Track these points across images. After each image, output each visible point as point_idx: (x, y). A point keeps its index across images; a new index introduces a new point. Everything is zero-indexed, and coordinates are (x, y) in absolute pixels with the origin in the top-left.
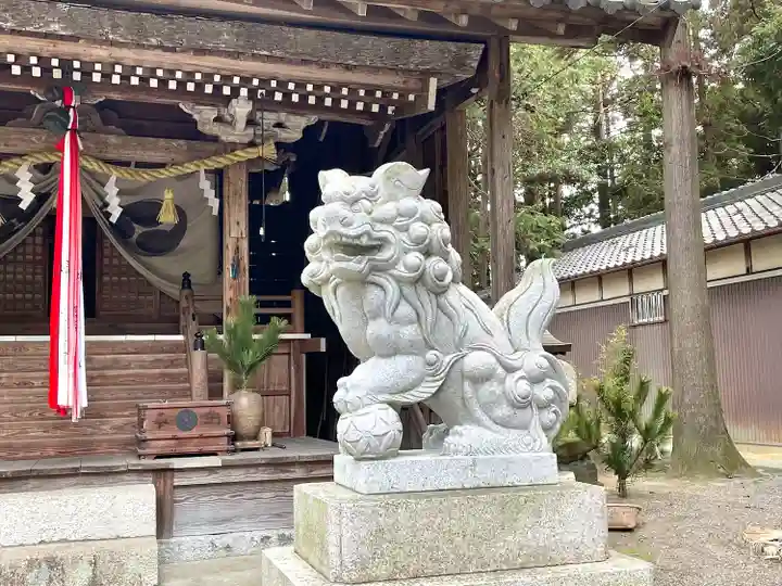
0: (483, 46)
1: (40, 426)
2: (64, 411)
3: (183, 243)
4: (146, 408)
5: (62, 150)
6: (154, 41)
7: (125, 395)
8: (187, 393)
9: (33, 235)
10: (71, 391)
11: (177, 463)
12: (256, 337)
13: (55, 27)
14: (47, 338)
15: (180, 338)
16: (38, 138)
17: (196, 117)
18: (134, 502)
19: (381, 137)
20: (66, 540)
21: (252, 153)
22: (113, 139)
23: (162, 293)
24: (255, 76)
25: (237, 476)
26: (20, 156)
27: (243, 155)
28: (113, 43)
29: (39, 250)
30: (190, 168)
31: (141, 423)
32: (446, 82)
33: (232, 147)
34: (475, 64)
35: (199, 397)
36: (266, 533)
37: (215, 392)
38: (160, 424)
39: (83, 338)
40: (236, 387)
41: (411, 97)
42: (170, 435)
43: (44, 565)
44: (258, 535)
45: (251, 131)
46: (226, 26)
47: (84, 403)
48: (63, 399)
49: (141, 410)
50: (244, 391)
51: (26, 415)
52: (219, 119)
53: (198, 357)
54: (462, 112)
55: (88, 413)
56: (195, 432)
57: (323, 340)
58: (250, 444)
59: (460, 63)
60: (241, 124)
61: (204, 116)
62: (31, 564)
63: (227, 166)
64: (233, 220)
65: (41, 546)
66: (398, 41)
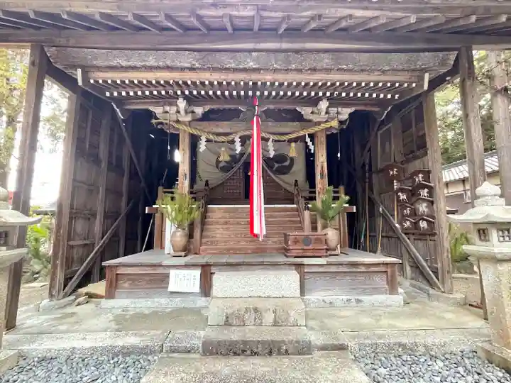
0: (457, 52)
1: (245, 241)
2: (256, 236)
3: (293, 169)
4: (289, 235)
5: (253, 129)
6: (294, 66)
7: (276, 228)
8: (302, 229)
9: (239, 169)
10: (259, 227)
11: (306, 261)
12: (333, 205)
13: (252, 65)
14: (249, 206)
15: (295, 206)
16: (242, 125)
17: (303, 113)
18: (289, 280)
19: (385, 114)
20: (260, 297)
21: (328, 125)
22: (270, 124)
23: (285, 189)
24: (338, 81)
25: (333, 269)
26: (236, 133)
27: (323, 126)
28: (275, 70)
29: (241, 174)
30: (302, 133)
31: (286, 242)
32: (433, 75)
33: (319, 123)
34: (452, 63)
35: (307, 231)
36: (349, 297)
37: (314, 228)
38: (296, 242)
39: (263, 206)
40: (325, 227)
41: (414, 85)
42: (300, 247)
43: (253, 312)
44: (345, 297)
45: (327, 116)
46: (326, 55)
47: (264, 232)
48: (256, 231)
49: (285, 235)
50: (329, 228)
51: (239, 236)
52: (312, 113)
53: (307, 213)
54: (433, 95)
55: (266, 236)
56: (311, 247)
57: (355, 207)
58: (333, 252)
59: (443, 62)
60: (323, 113)
61: (306, 111)
62: (247, 310)
63: (317, 132)
64: (320, 155)
65: (250, 299)
66: (410, 54)
